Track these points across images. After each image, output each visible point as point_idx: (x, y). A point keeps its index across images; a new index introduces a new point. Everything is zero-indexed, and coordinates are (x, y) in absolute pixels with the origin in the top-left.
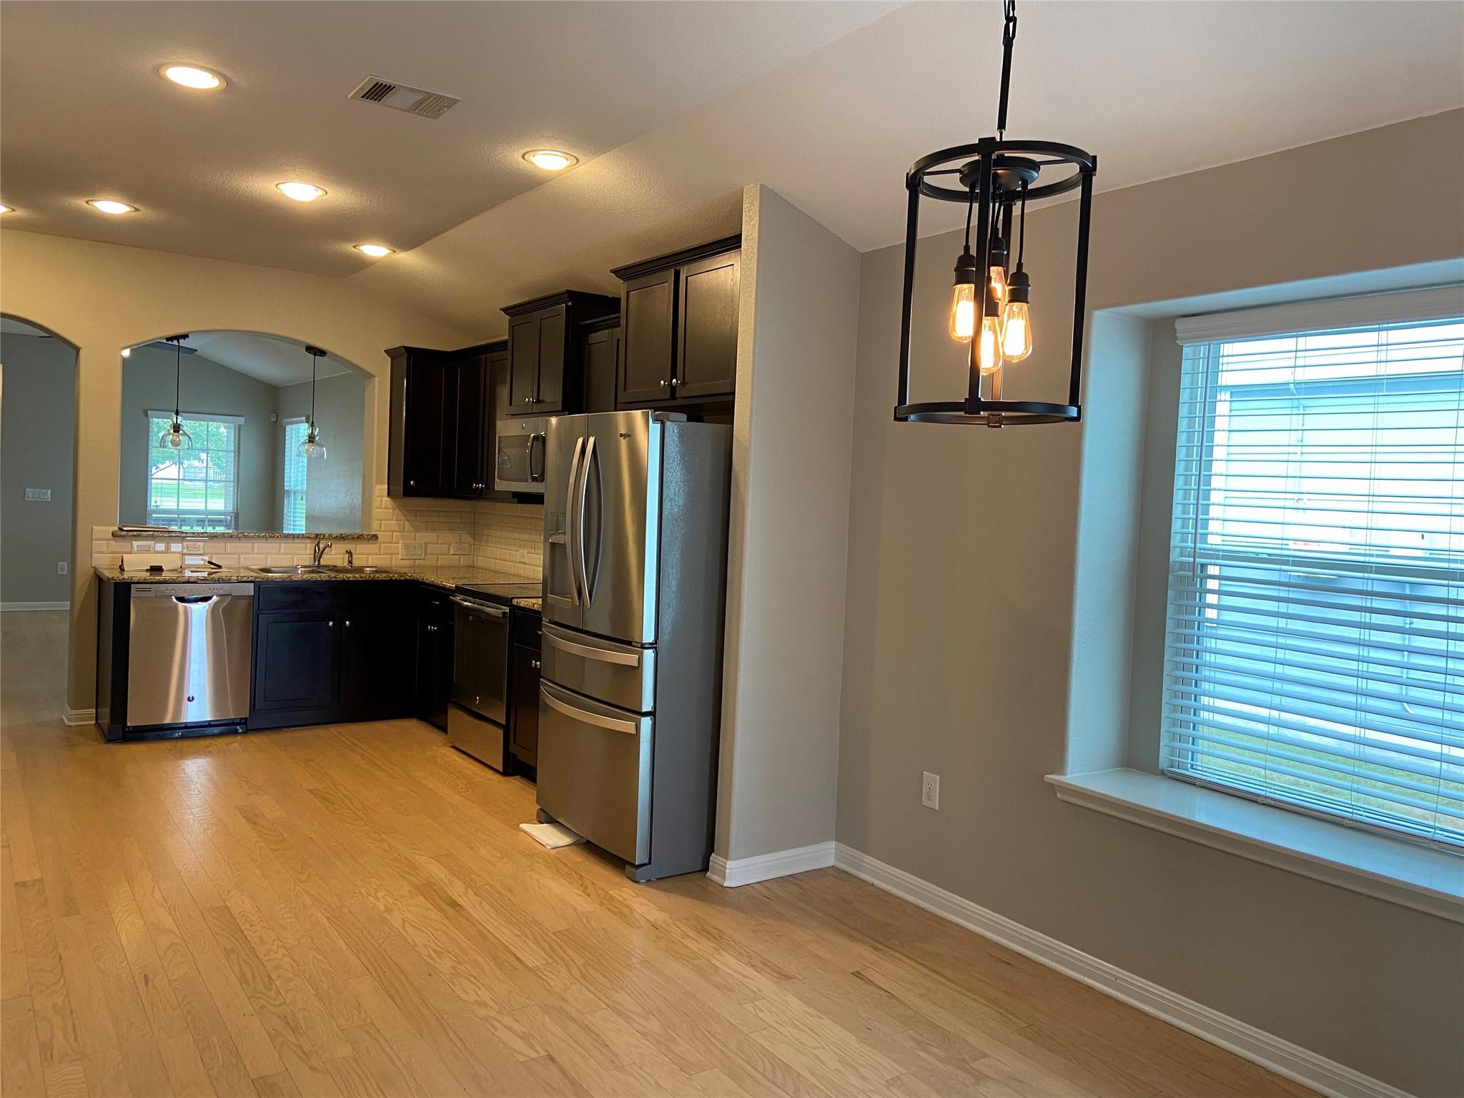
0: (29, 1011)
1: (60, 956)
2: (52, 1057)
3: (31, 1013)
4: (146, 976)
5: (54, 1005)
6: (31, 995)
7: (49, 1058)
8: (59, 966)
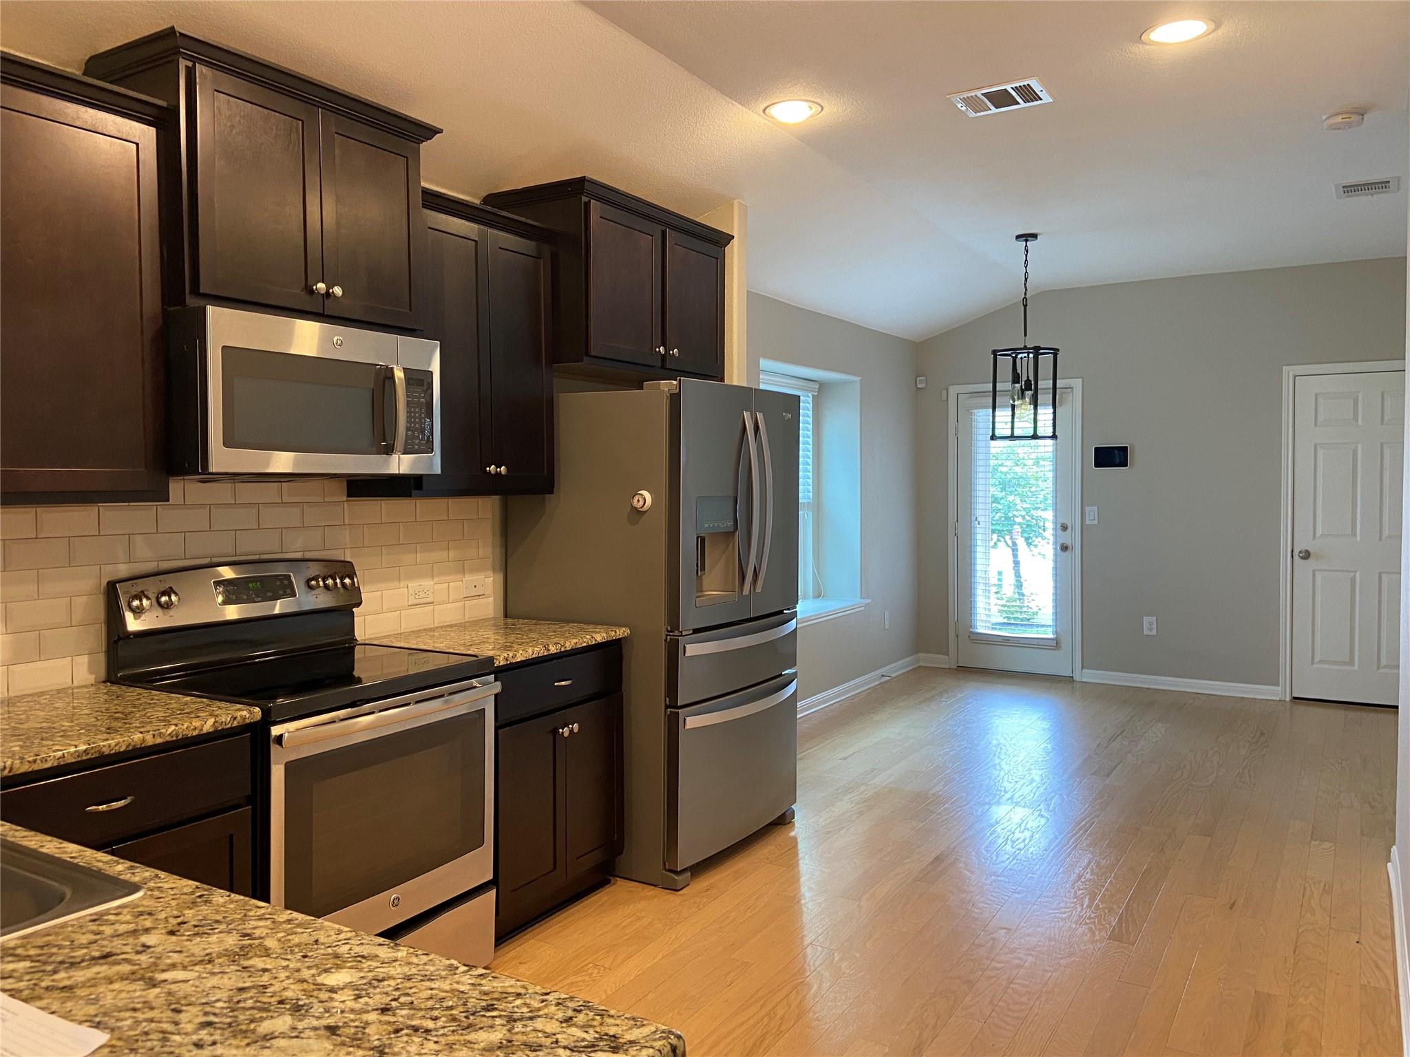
0: (1334, 918)
1: (1295, 952)
2: (1325, 886)
3: (1332, 916)
4: (1231, 908)
5: (1313, 914)
6: (1330, 928)
7: (1327, 885)
8: (1298, 944)
